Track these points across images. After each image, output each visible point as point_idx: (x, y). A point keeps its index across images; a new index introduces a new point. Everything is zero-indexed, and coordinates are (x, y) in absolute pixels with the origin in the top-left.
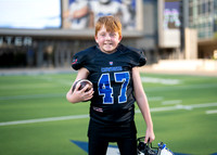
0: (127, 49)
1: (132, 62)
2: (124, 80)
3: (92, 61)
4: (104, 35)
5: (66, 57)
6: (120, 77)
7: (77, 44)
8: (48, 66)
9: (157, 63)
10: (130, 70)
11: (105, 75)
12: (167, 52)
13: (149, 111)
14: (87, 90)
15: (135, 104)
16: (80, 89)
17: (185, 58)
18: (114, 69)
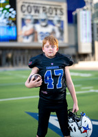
0: (62, 56)
1: (65, 63)
2: (60, 74)
3: (41, 63)
4: (48, 47)
5: (20, 60)
6: (57, 72)
7: (27, 52)
8: (9, 66)
9: (77, 63)
10: (64, 68)
11: (48, 71)
12: (84, 56)
13: (75, 93)
14: (39, 81)
15: (67, 89)
16: (34, 80)
17: (95, 60)
18: (54, 67)
